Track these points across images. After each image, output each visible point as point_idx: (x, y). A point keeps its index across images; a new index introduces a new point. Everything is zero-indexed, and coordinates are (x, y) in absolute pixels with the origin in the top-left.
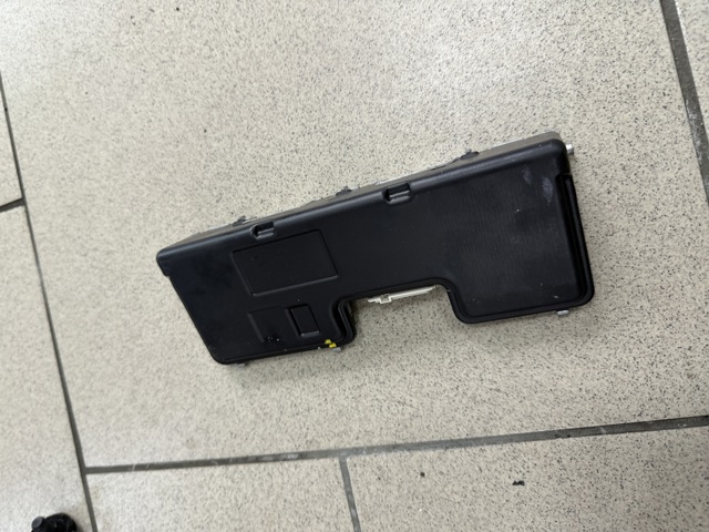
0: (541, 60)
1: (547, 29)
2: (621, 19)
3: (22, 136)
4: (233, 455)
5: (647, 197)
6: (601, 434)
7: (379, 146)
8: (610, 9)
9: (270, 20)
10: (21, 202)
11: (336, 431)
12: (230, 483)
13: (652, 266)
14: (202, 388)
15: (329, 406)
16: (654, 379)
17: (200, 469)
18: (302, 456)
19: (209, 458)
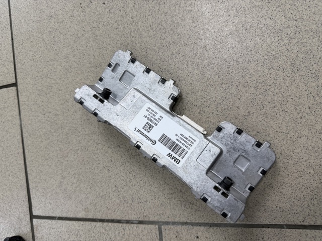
0: (277, 53)
1: (281, 39)
2: (317, 39)
3: (19, 53)
4: (107, 218)
5: (318, 123)
6: (284, 228)
7: (195, 82)
8: (312, 34)
9: (149, 15)
10: (15, 85)
11: (158, 213)
12: (104, 231)
13: (317, 154)
14: (95, 185)
15: (156, 201)
16: (311, 206)
17: (90, 222)
18: (141, 222)
19: (95, 218)
